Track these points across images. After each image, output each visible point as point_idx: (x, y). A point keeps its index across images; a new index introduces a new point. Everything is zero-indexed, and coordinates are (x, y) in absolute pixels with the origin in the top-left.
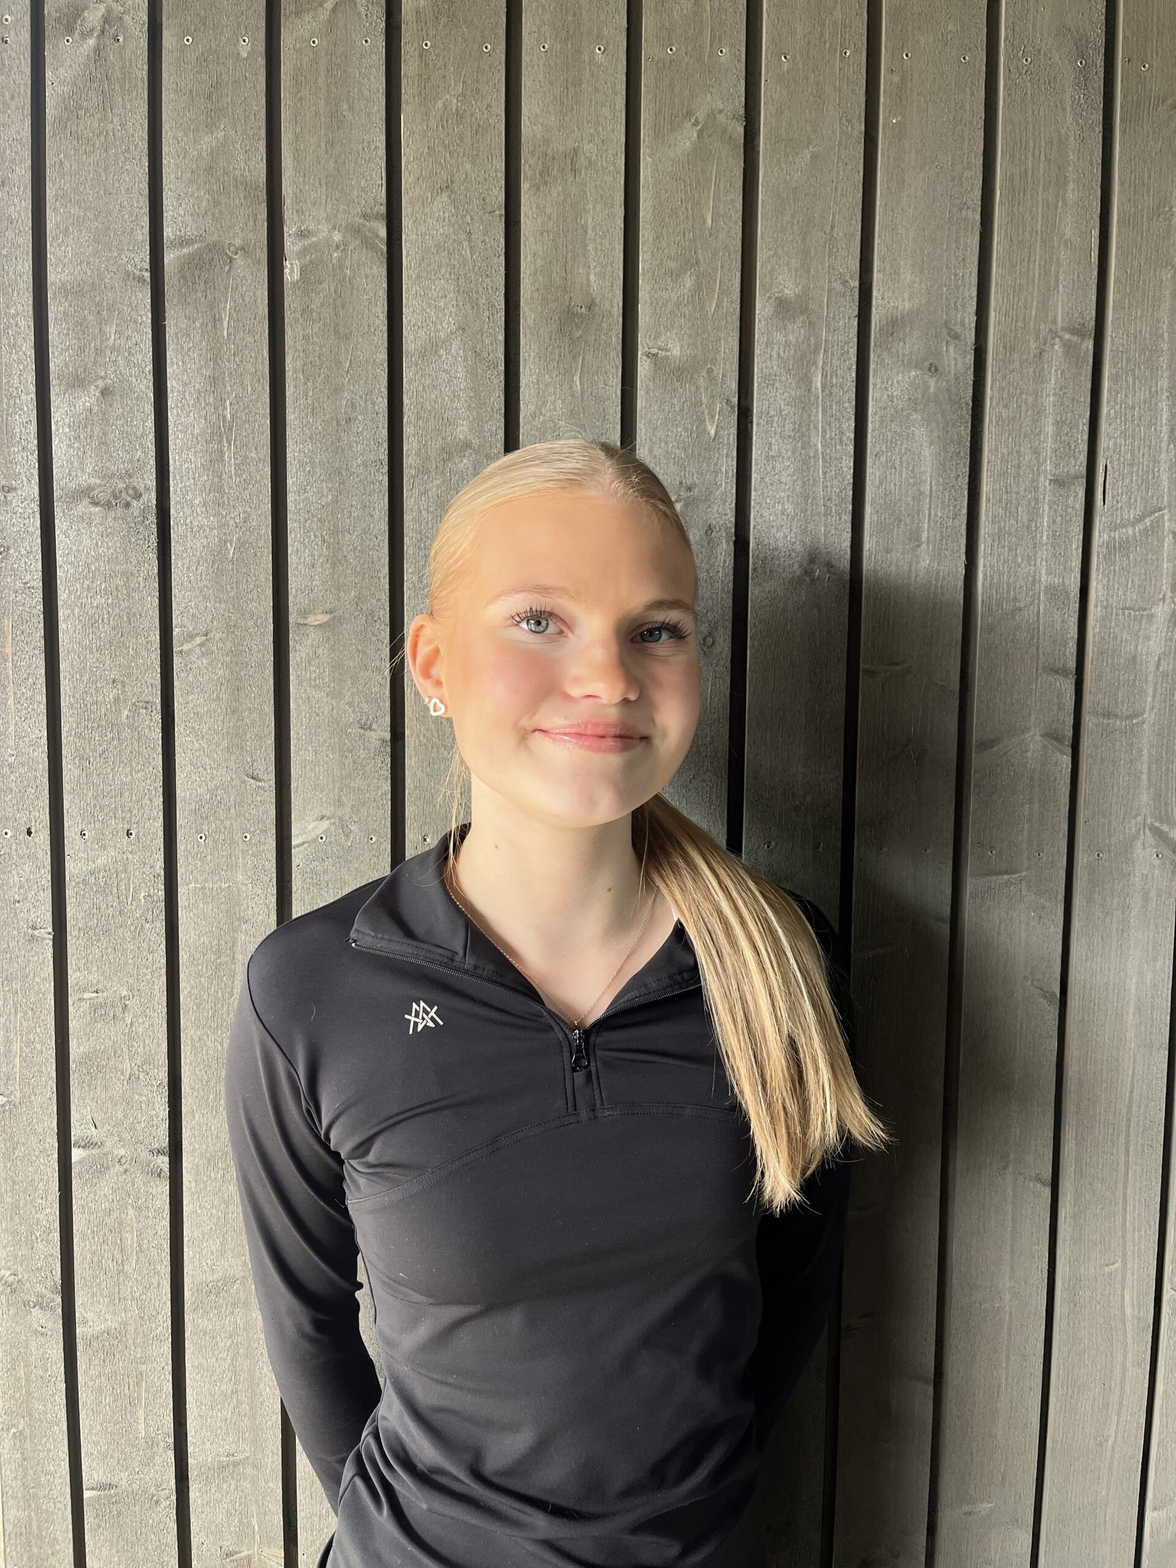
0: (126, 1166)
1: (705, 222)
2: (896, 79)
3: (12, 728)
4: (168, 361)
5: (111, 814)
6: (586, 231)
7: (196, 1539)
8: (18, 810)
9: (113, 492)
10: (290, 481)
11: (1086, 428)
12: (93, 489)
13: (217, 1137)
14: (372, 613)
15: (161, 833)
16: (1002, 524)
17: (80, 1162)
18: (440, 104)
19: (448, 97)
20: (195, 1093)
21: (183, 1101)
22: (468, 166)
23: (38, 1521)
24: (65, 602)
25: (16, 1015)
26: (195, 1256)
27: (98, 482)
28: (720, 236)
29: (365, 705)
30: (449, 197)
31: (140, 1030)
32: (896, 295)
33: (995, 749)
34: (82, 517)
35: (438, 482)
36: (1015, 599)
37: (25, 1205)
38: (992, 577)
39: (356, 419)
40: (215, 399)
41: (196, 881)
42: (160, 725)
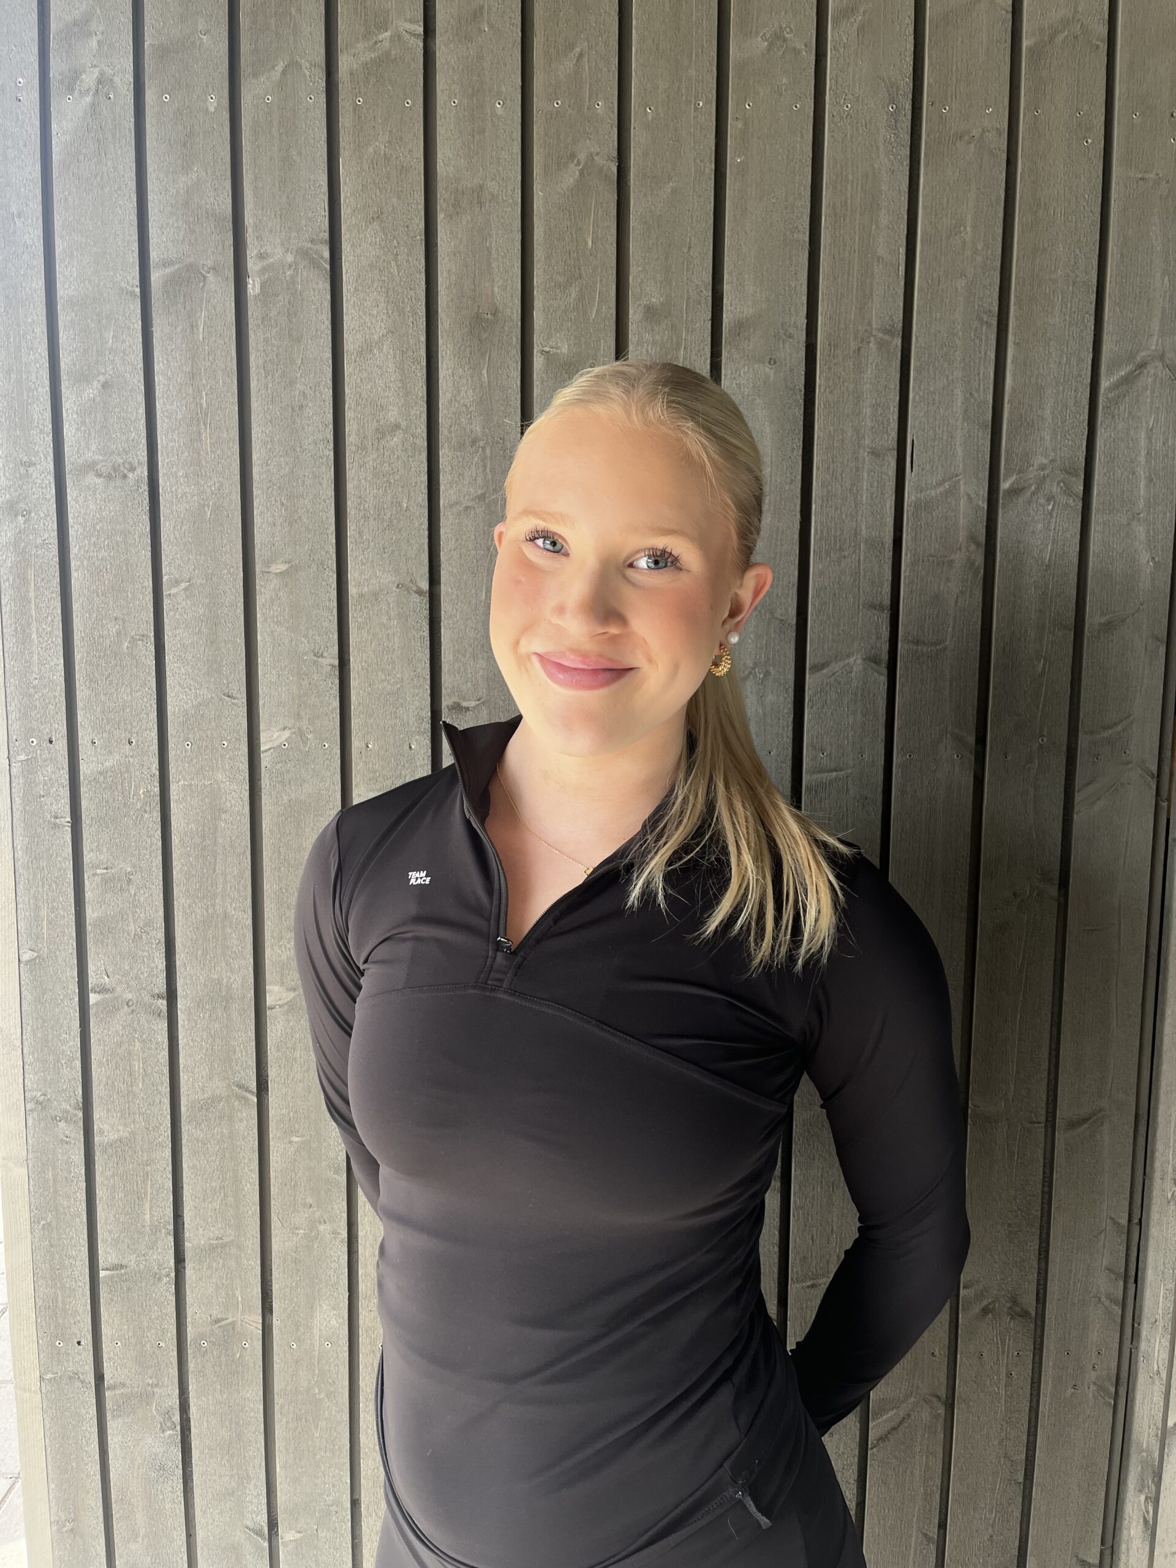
0: (133, 1007)
1: (586, 243)
2: (740, 125)
3: (36, 657)
4: (155, 360)
5: (116, 726)
6: (491, 253)
7: (191, 1310)
8: (41, 722)
9: (113, 465)
10: (255, 457)
11: (896, 410)
12: (97, 464)
13: (204, 985)
14: (322, 563)
15: (156, 741)
16: (830, 488)
17: (96, 1004)
18: (371, 150)
19: (377, 144)
20: (187, 950)
21: (177, 956)
22: (394, 200)
23: (62, 1296)
24: (76, 555)
25: (43, 887)
26: (189, 1079)
27: (101, 458)
28: (599, 255)
29: (317, 637)
30: (380, 226)
31: (142, 899)
32: (742, 302)
33: (825, 671)
34: (88, 486)
35: (374, 456)
36: (841, 549)
37: (53, 1039)
38: (822, 533)
39: (307, 405)
40: (193, 390)
41: (185, 780)
42: (154, 654)
